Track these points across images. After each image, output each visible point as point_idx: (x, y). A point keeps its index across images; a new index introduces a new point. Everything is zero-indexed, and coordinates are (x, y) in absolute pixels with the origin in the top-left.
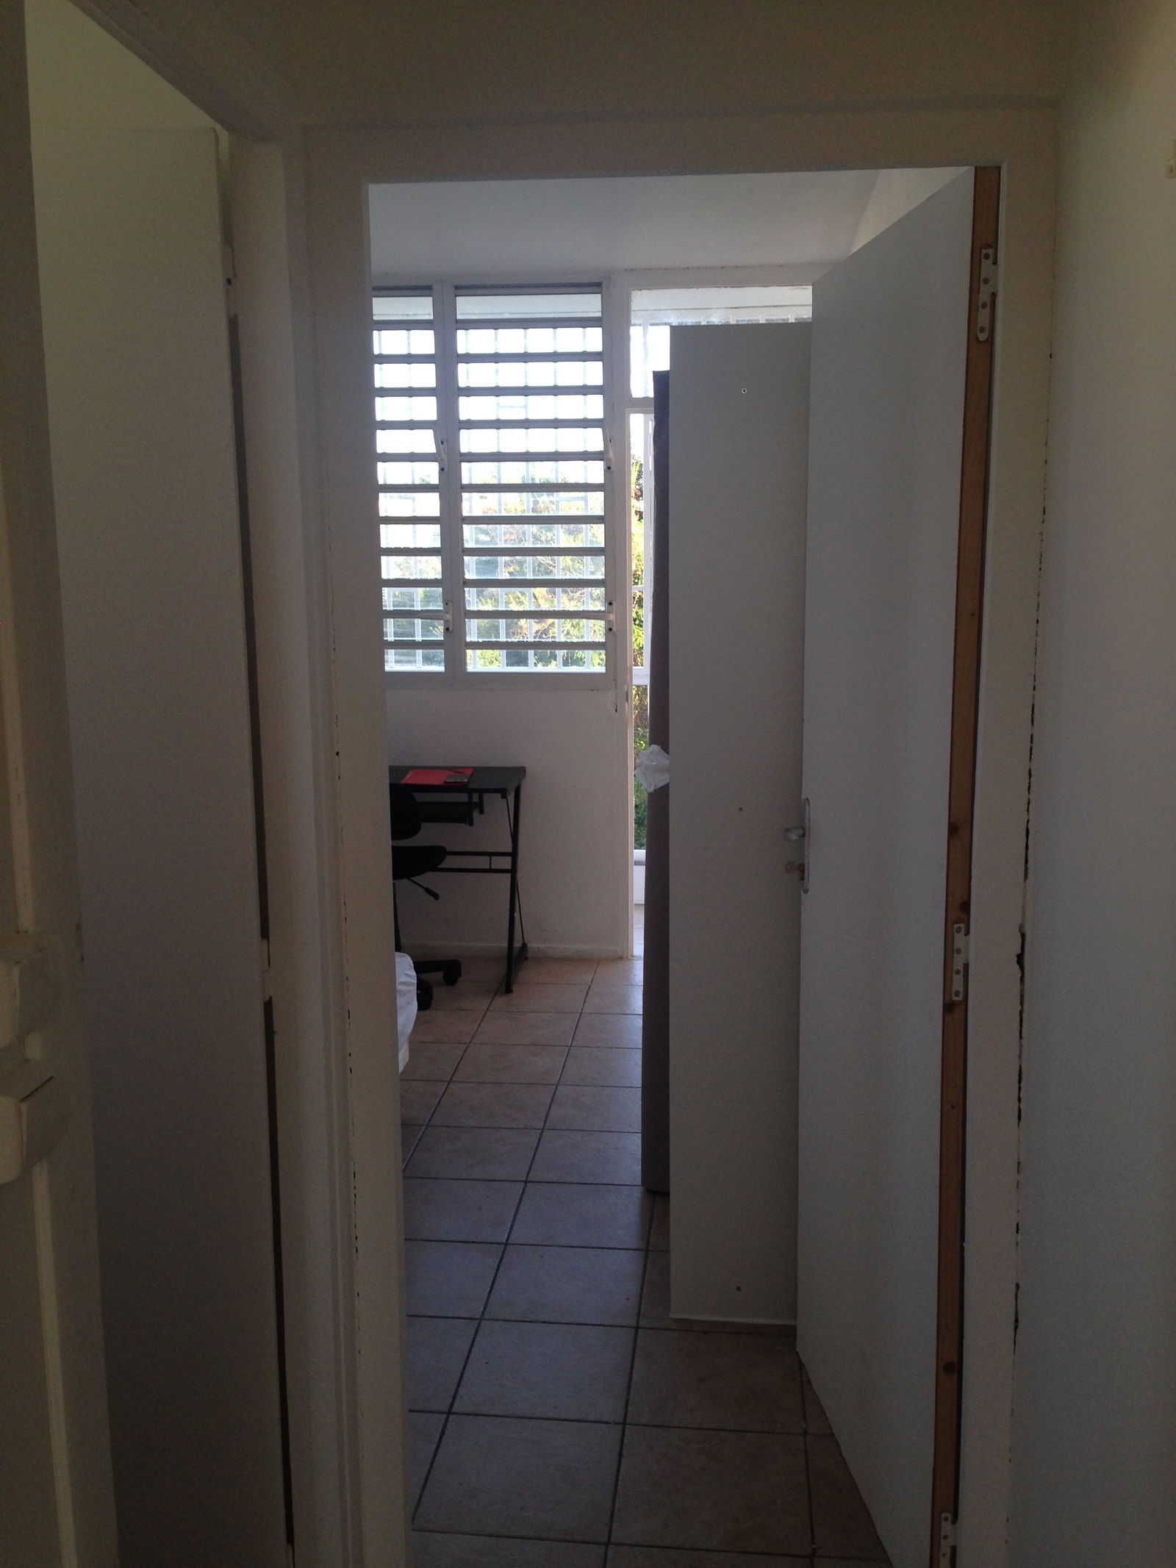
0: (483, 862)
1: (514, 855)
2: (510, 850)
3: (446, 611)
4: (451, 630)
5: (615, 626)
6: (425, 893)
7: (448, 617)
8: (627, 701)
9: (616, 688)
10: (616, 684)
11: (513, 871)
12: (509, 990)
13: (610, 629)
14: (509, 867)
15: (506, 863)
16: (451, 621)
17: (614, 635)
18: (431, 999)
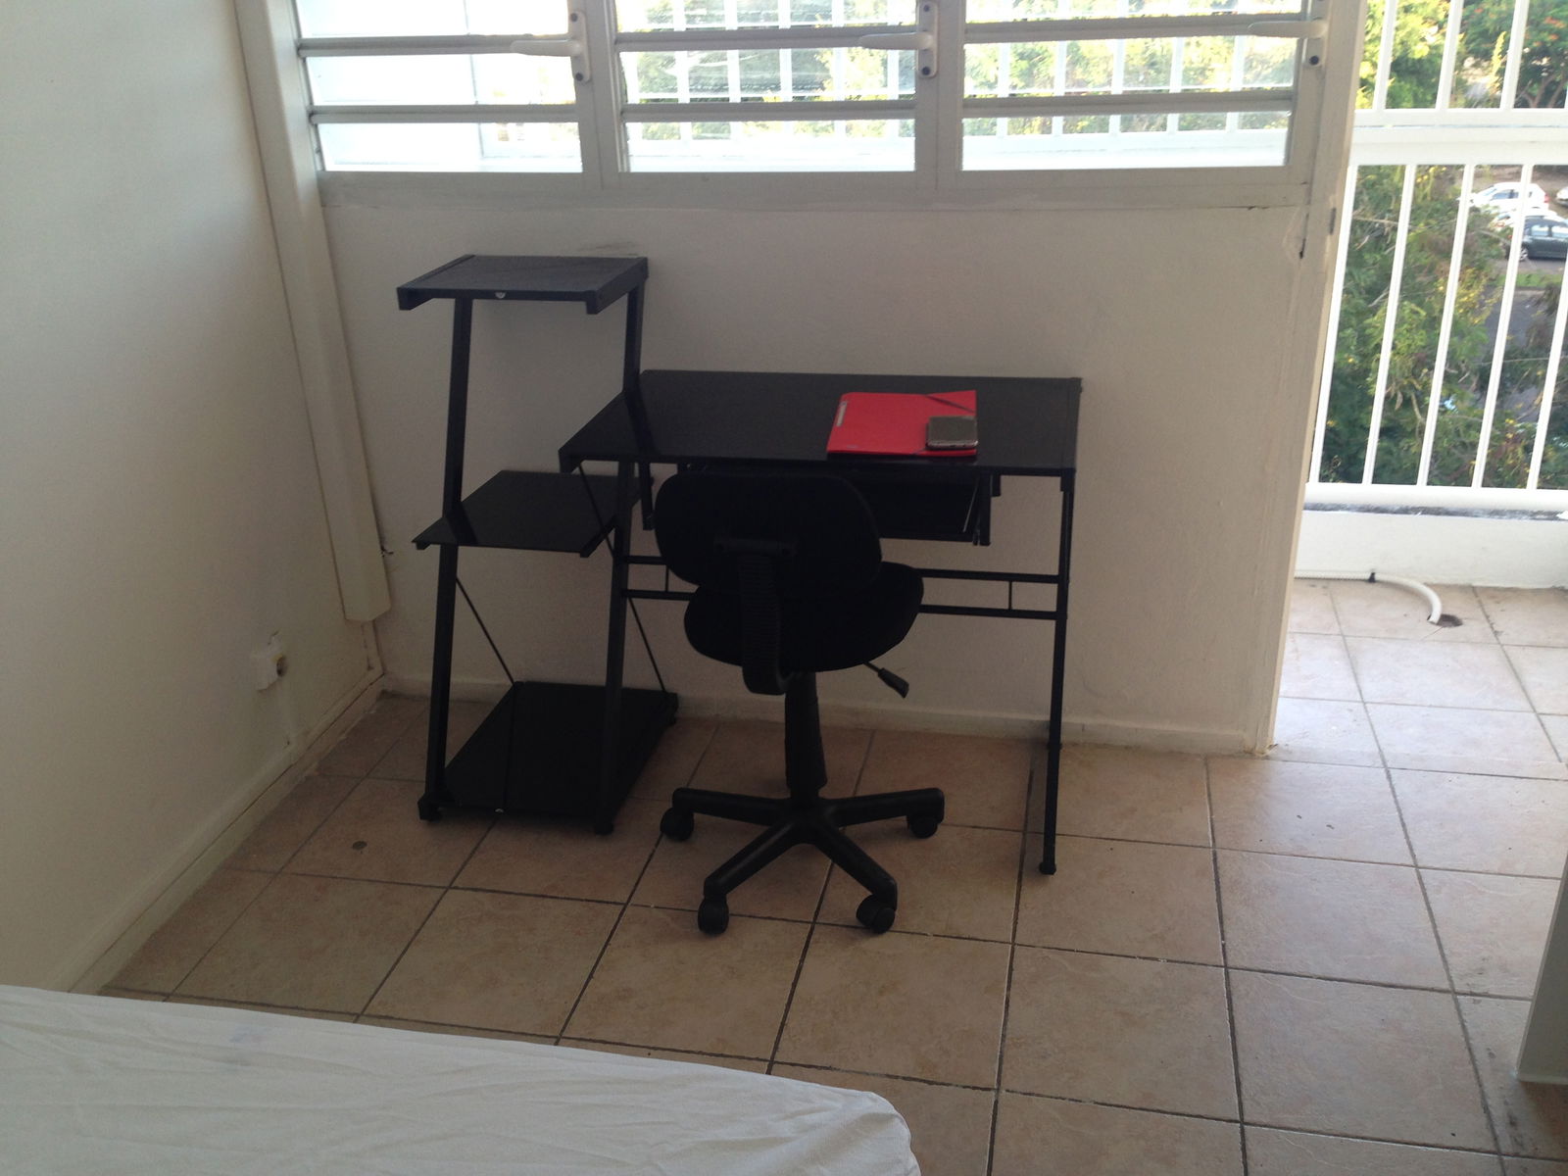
0: (994, 595)
1: (1062, 580)
2: (1055, 571)
3: (923, 26)
4: (933, 73)
5: (1325, 49)
6: (879, 680)
7: (930, 41)
8: (1331, 231)
9: (1309, 203)
10: (1309, 192)
11: (1060, 616)
12: (1048, 867)
13: (1314, 60)
14: (1051, 606)
15: (1045, 597)
16: (935, 52)
17: (1322, 75)
18: (895, 909)
